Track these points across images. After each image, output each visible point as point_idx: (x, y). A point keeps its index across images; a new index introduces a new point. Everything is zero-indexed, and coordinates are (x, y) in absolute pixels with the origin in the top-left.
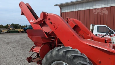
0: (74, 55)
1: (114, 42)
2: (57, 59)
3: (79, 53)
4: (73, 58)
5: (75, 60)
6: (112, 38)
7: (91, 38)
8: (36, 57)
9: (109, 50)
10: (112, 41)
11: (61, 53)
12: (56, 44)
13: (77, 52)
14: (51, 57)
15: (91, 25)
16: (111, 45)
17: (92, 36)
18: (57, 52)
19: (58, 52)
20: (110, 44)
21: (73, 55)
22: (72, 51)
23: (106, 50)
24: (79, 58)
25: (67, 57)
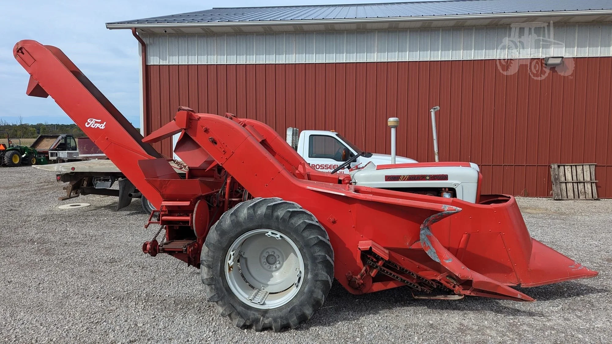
0: (291, 210)
1: (357, 181)
2: (251, 225)
3: (298, 207)
4: (290, 216)
5: (293, 221)
6: (352, 173)
7: (306, 177)
8: (165, 241)
9: (349, 195)
10: (353, 181)
11: (262, 210)
12: (226, 197)
13: (292, 205)
14: (236, 224)
15: (289, 132)
16: (352, 187)
17: (307, 171)
18: (251, 211)
19: (254, 210)
20: (350, 186)
21: (289, 211)
22: (285, 205)
23: (343, 194)
24: (301, 215)
25: (277, 218)
